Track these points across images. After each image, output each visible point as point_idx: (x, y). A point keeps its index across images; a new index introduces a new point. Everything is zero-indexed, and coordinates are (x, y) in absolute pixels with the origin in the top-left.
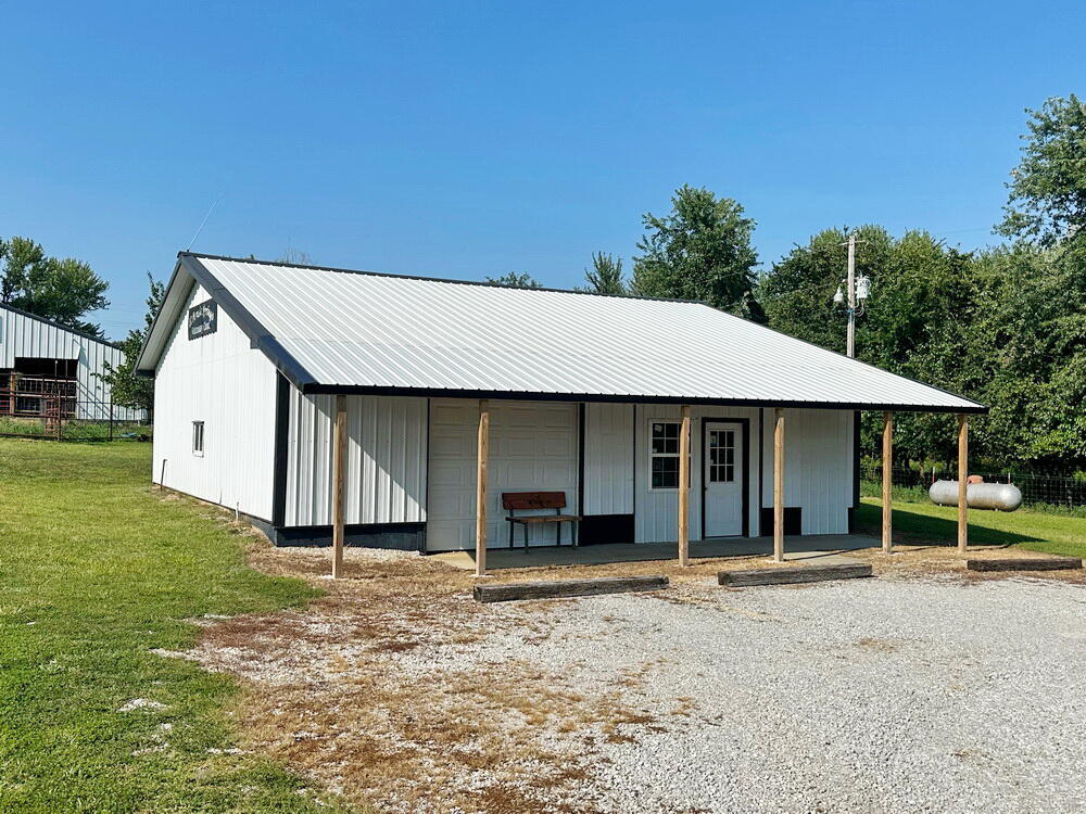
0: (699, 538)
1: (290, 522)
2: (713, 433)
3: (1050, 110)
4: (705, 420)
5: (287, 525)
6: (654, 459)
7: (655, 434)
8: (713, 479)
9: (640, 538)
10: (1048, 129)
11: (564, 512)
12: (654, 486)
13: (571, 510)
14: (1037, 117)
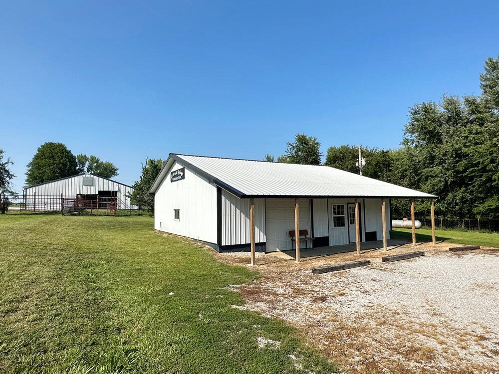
0: (348, 243)
1: (223, 244)
2: (350, 208)
3: (416, 107)
4: (348, 204)
5: (222, 245)
6: (334, 217)
7: (334, 209)
8: (351, 223)
9: (331, 244)
10: (416, 113)
11: (307, 236)
12: (335, 226)
13: (309, 236)
14: (412, 109)
